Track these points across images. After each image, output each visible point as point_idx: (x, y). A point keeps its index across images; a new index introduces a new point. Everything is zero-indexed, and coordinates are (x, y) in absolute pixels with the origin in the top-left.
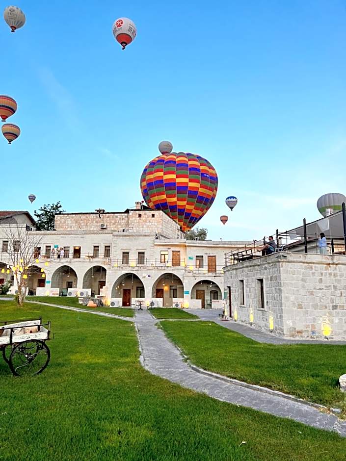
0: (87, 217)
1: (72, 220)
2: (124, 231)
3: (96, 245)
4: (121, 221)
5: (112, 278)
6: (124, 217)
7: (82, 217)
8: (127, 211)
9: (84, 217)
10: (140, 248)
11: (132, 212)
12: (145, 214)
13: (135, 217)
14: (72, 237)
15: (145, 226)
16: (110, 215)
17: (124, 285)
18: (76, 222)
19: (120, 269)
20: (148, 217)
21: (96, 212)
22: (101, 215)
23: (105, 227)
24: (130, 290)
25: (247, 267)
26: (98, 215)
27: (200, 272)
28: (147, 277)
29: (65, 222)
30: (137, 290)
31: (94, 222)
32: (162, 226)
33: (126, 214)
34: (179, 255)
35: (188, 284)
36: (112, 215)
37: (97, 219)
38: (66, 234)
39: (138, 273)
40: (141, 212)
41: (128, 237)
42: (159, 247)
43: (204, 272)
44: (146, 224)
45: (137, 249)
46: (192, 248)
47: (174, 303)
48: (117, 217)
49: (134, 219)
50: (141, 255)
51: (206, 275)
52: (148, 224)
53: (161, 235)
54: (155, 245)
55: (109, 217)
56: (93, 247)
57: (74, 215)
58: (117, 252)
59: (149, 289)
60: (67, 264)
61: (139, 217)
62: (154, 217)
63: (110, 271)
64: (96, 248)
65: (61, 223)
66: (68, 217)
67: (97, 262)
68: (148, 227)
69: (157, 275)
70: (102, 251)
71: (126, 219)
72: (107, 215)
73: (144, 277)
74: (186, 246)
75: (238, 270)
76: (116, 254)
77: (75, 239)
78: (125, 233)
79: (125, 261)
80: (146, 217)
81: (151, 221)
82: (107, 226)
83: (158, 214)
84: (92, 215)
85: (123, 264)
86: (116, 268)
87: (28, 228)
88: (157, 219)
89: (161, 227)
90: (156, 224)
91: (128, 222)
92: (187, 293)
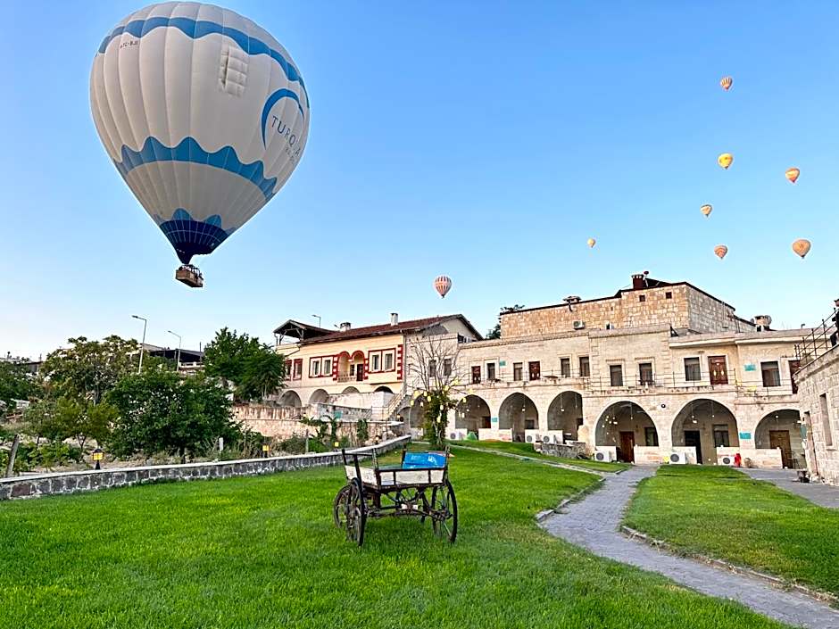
0: (549, 313)
1: (527, 319)
2: (608, 327)
3: (565, 356)
4: (610, 312)
5: (593, 410)
6: (613, 305)
7: (541, 314)
8: (618, 295)
9: (545, 313)
10: (642, 355)
11: (627, 293)
12: (653, 294)
13: (633, 302)
14: (525, 346)
15: (654, 317)
16: (587, 304)
17: (616, 423)
18: (534, 323)
19: (607, 395)
20: (658, 300)
21: (565, 302)
22: (572, 306)
23: (581, 326)
24: (632, 433)
26: (567, 307)
27: (770, 394)
28: (660, 408)
29: (516, 325)
30: (646, 433)
31: (562, 319)
32: (690, 312)
33: (617, 300)
34: (724, 364)
35: (748, 420)
36: (592, 303)
37: (567, 315)
38: (514, 343)
39: (640, 402)
40: (645, 292)
41: (617, 338)
42: (679, 352)
43: (784, 393)
44: (656, 311)
45: (636, 359)
46: (750, 348)
47: (721, 456)
48: (600, 306)
49: (631, 305)
50: (645, 371)
51: (787, 399)
52: (660, 311)
53: (689, 331)
54: (670, 348)
55: (586, 308)
56: (560, 361)
58: (600, 367)
59: (664, 432)
60: (519, 391)
61: (641, 301)
62: (671, 297)
63: (589, 400)
64: (565, 362)
65: (510, 326)
66: (520, 316)
67: (569, 384)
68: (660, 317)
69: (677, 404)
70: (575, 366)
71: (618, 307)
72: (583, 304)
73: (654, 409)
74: (736, 345)
75: (817, 375)
76: (600, 371)
77: (530, 349)
78: (610, 332)
79: (615, 380)
80: (655, 298)
81: (666, 306)
82: (584, 323)
83: (677, 291)
84: (558, 308)
85: (612, 385)
86: (599, 394)
87: (461, 339)
88: (678, 300)
89: (686, 314)
90: (676, 310)
91: (620, 313)
92: (748, 436)
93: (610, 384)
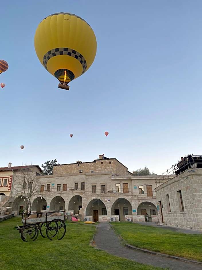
0: (71, 166)
1: (63, 168)
2: (92, 172)
3: (76, 182)
4: (91, 167)
5: (86, 202)
6: (93, 165)
7: (68, 167)
8: (95, 161)
9: (70, 166)
10: (102, 182)
11: (97, 161)
12: (105, 162)
13: (99, 164)
14: (62, 178)
15: (105, 169)
16: (84, 164)
17: (93, 207)
18: (65, 170)
19: (91, 196)
20: (107, 164)
21: (76, 163)
22: (79, 164)
23: (82, 171)
24: (97, 211)
25: (170, 184)
26: (78, 164)
27: (142, 196)
28: (108, 201)
29: (59, 170)
30: (102, 210)
31: (76, 169)
32: (116, 169)
33: (94, 163)
34: (127, 186)
35: (135, 205)
36: (86, 164)
37: (77, 167)
38: (59, 177)
39: (101, 199)
40: (103, 161)
41: (95, 176)
42: (114, 181)
43: (145, 196)
44: (106, 168)
45: (100, 183)
46: (135, 181)
47: (127, 218)
48: (88, 165)
49: (98, 165)
50: (103, 187)
51: (146, 198)
52: (107, 168)
53: (116, 175)
54: (112, 180)
55: (84, 165)
56: (74, 184)
57: (64, 166)
58: (89, 186)
59: (109, 210)
60: (59, 195)
61: (102, 164)
62: (111, 163)
63: (85, 198)
64: (76, 184)
65: (56, 170)
66: (60, 167)
67: (76, 193)
68: (107, 170)
69: (114, 199)
70: (80, 186)
71: (94, 166)
72: (83, 164)
73: (106, 201)
74: (131, 180)
75: (165, 188)
76: (88, 187)
77: (64, 179)
78: (93, 173)
79: (93, 191)
80: (106, 163)
81: (109, 166)
82: (83, 171)
83: (113, 161)
84: (74, 165)
85: (92, 193)
86: (88, 196)
87: (37, 174)
88: (113, 164)
89: (115, 169)
90: (112, 168)
91: (95, 168)
92: (135, 211)
93: (91, 192)
